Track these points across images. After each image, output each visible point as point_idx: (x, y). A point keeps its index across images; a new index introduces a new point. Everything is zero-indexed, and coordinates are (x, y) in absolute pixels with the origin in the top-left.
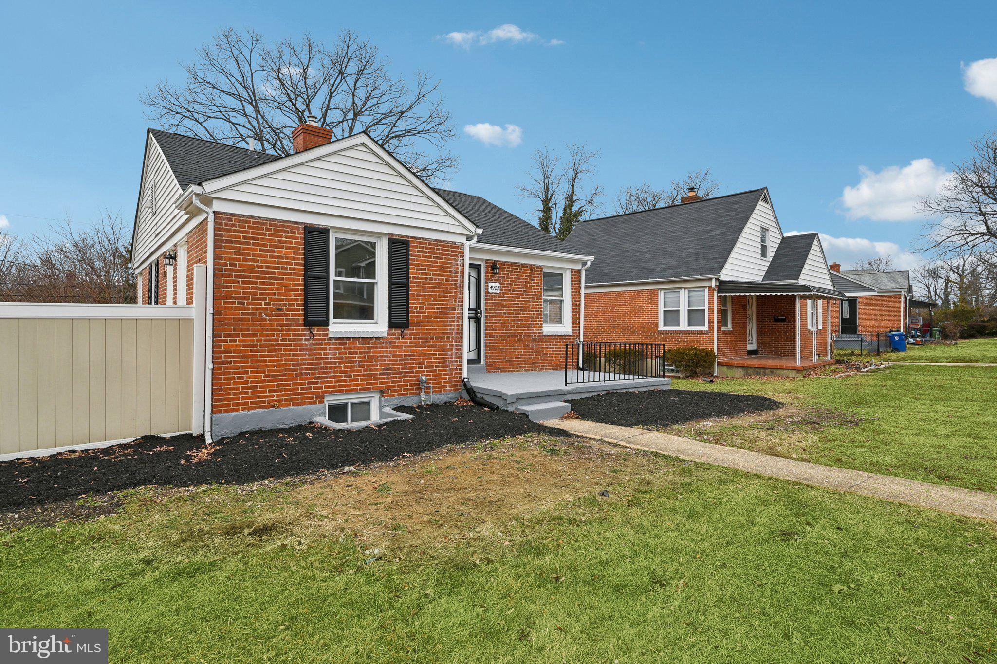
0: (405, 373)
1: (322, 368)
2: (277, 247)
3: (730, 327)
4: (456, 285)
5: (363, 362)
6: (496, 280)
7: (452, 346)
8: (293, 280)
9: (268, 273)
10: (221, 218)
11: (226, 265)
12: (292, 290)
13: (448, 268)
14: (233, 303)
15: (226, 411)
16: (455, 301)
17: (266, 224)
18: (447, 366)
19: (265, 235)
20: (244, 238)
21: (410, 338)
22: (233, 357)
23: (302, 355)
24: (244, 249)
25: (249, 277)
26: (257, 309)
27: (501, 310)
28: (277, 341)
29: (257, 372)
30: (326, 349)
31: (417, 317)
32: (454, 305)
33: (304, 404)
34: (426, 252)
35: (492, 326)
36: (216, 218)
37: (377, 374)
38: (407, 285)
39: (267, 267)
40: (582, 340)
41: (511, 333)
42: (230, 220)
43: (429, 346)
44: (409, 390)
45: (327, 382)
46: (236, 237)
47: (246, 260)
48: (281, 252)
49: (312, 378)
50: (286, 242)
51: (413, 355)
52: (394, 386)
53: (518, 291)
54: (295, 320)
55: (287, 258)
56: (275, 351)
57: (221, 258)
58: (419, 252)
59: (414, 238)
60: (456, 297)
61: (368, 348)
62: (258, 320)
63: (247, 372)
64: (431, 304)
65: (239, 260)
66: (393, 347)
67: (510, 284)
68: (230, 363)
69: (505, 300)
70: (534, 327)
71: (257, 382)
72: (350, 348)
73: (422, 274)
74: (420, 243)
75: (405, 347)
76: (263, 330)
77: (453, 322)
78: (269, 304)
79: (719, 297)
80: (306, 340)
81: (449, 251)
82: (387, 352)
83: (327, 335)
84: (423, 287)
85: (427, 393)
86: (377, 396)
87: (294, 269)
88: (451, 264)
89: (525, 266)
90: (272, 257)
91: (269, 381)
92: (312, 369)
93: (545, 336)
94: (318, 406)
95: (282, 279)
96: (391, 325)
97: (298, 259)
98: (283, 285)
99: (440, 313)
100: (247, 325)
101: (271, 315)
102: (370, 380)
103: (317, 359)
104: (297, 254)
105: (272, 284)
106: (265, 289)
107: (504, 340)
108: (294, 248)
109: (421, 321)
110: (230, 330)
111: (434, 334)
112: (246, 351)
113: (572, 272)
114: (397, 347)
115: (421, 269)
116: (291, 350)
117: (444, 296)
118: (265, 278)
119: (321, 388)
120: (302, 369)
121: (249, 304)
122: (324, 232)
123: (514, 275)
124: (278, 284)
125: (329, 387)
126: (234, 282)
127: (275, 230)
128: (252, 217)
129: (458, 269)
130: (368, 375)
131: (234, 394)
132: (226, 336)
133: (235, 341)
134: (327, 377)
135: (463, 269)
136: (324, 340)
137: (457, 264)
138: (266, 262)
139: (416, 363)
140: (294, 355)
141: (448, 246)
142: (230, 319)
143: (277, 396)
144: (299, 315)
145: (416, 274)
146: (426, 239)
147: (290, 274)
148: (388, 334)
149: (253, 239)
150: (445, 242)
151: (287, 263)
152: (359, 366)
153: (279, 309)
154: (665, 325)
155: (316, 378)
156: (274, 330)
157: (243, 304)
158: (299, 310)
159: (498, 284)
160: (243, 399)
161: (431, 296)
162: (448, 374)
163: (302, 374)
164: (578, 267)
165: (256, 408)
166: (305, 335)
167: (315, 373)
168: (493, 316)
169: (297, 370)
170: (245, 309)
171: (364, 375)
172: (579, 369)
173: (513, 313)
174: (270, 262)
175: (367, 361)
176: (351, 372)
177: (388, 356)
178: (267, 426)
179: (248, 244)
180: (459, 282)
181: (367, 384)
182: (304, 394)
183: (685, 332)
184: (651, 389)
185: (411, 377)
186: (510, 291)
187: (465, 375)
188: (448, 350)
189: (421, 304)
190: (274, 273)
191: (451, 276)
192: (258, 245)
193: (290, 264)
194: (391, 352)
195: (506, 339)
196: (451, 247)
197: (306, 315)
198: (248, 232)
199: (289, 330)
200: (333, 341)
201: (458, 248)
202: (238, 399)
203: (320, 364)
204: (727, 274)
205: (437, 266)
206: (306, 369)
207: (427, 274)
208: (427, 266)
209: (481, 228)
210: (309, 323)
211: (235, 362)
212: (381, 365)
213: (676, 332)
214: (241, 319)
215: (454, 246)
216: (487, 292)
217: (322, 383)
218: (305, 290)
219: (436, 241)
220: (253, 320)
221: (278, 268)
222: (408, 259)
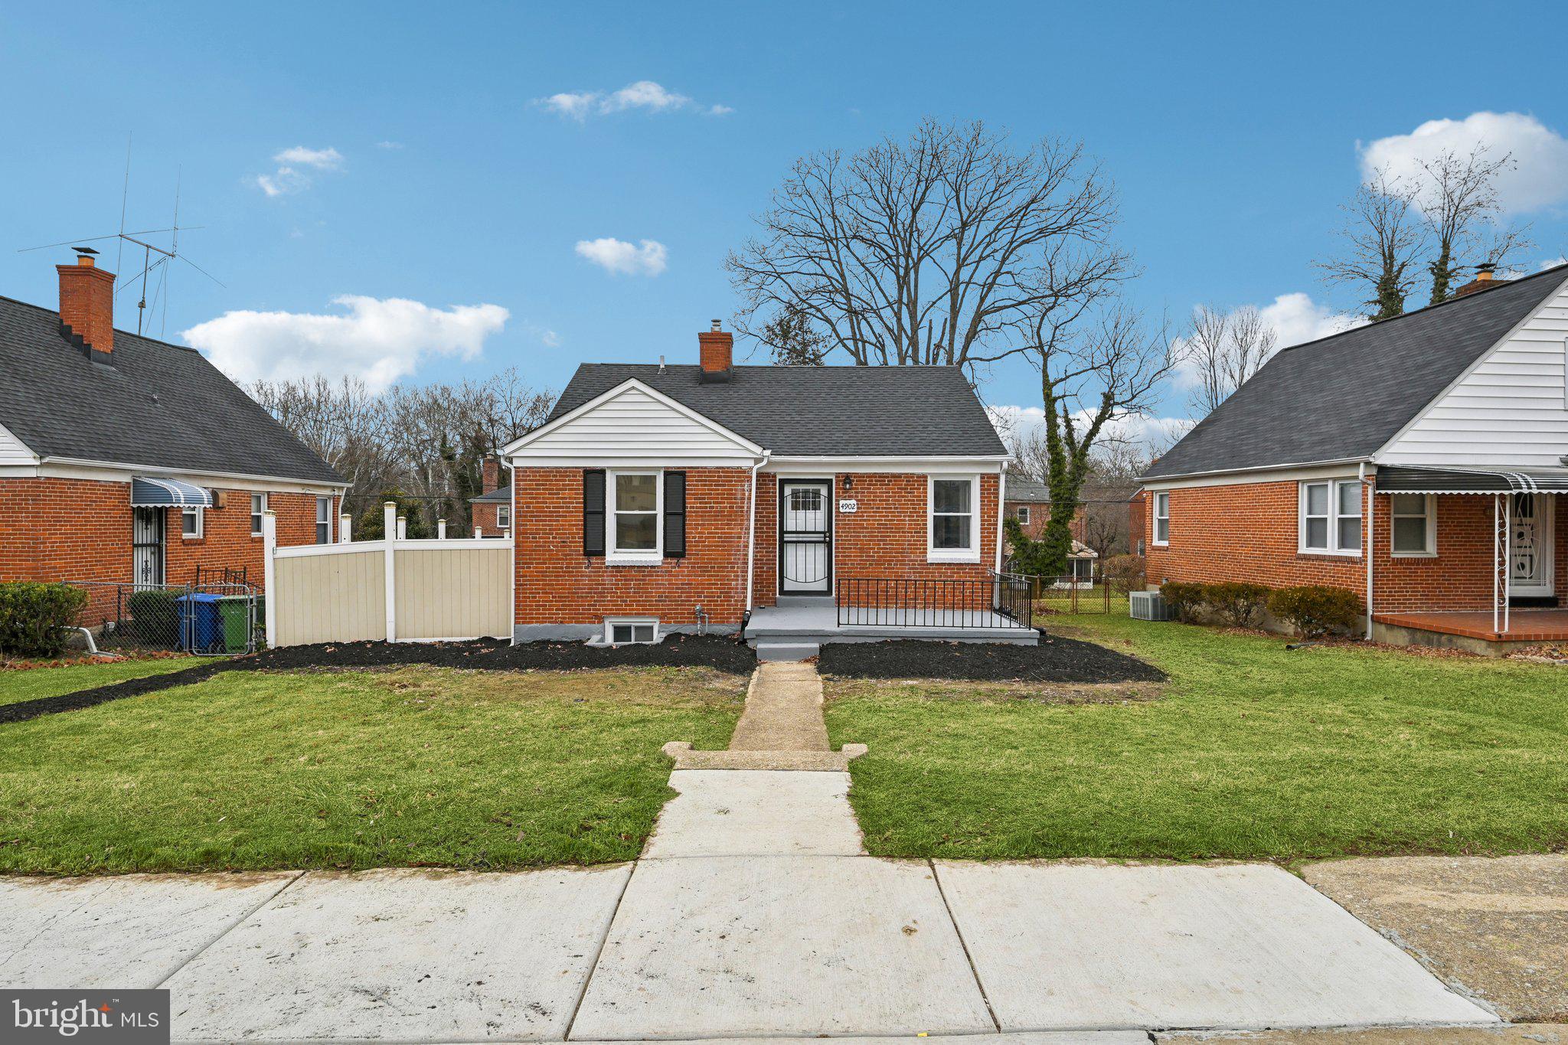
0: (682, 601)
1: (600, 593)
2: (561, 489)
3: (1431, 549)
4: (742, 512)
5: (638, 588)
6: (852, 496)
7: (738, 576)
8: (575, 516)
9: (555, 512)
10: (519, 472)
11: (523, 507)
12: (574, 525)
13: (732, 494)
14: (528, 538)
15: (523, 623)
16: (741, 529)
17: (553, 472)
18: (732, 597)
19: (552, 480)
20: (536, 485)
21: (688, 567)
22: (529, 580)
23: (582, 580)
24: (536, 494)
25: (540, 516)
26: (546, 542)
27: (859, 532)
28: (562, 568)
29: (546, 593)
30: (603, 576)
31: (695, 546)
32: (740, 533)
33: (585, 623)
34: (706, 481)
35: (844, 552)
36: (516, 472)
37: (652, 601)
38: (683, 515)
39: (554, 507)
40: (998, 570)
41: (874, 560)
42: (526, 472)
43: (709, 576)
44: (686, 618)
45: (604, 605)
46: (530, 485)
47: (538, 503)
48: (565, 494)
49: (591, 601)
50: (568, 485)
51: (691, 584)
52: (671, 614)
53: (885, 508)
54: (576, 551)
55: (570, 498)
56: (561, 576)
57: (519, 503)
58: (696, 481)
59: (689, 468)
60: (742, 525)
61: (643, 576)
62: (547, 551)
63: (539, 593)
64: (711, 533)
65: (532, 503)
66: (669, 575)
67: (873, 500)
68: (526, 585)
69: (865, 520)
70: (911, 553)
71: (546, 601)
72: (625, 576)
73: (700, 503)
74: (698, 472)
75: (682, 576)
76: (550, 559)
77: (739, 551)
78: (556, 538)
79: (1376, 497)
80: (586, 568)
81: (734, 477)
82: (662, 580)
83: (604, 563)
84: (702, 516)
85: (703, 622)
86: (658, 621)
87: (575, 507)
88: (736, 490)
89: (897, 476)
90: (557, 498)
91: (556, 601)
92: (591, 593)
93: (932, 564)
94: (597, 625)
95: (566, 516)
96: (666, 555)
97: (579, 498)
99: (722, 542)
101: (557, 546)
102: (645, 605)
103: (596, 584)
104: (577, 494)
105: (558, 521)
106: (552, 525)
107: (863, 568)
108: (576, 489)
109: (701, 550)
110: (526, 559)
111: (715, 563)
112: (538, 576)
113: (982, 478)
114: (674, 575)
115: (700, 499)
116: (573, 576)
117: (728, 524)
118: (552, 516)
119: (599, 610)
120: (582, 593)
121: (540, 538)
122: (602, 472)
123: (879, 489)
124: (562, 521)
125: (606, 610)
126: (529, 521)
127: (561, 476)
128: (542, 468)
129: (744, 494)
130: (643, 601)
131: (530, 610)
132: (523, 563)
133: (531, 567)
134: (604, 601)
135: (750, 494)
136: (602, 568)
137: (744, 490)
138: (553, 503)
139: (695, 593)
140: (575, 580)
141: (732, 472)
142: (526, 550)
143: (562, 614)
144: (580, 546)
145: (694, 503)
146: (706, 468)
147: (572, 512)
148: (663, 563)
149: (543, 485)
150: (728, 468)
151: (569, 503)
152: (634, 593)
153: (564, 542)
154: (1310, 544)
155: (595, 601)
156: (560, 559)
157: (536, 538)
158: (580, 542)
159: (853, 502)
160: (536, 614)
161: (712, 525)
162: (732, 605)
163: (582, 597)
164: (996, 470)
165: (545, 622)
166: (585, 563)
167: (594, 597)
168: (846, 540)
169: (578, 593)
170: (537, 542)
171: (639, 601)
173: (877, 536)
174: (556, 503)
175: (641, 588)
176: (627, 597)
177: (663, 584)
178: (555, 638)
179: (539, 489)
180: (745, 509)
181: (643, 610)
182: (585, 614)
183: (1334, 559)
184: (991, 641)
185: (688, 605)
186: (873, 508)
187: (749, 608)
188: (733, 580)
189: (699, 533)
190: (559, 512)
191: (735, 503)
192: (547, 490)
193: (573, 503)
194: (666, 580)
195: (867, 568)
196: (736, 472)
197: (585, 547)
198: (539, 480)
199: (572, 559)
200: (610, 569)
201: (745, 473)
202: (532, 614)
203: (598, 589)
205: (718, 494)
206: (586, 593)
207: (706, 503)
208: (706, 494)
209: (768, 449)
210: (588, 554)
211: (530, 585)
212: (656, 592)
214: (534, 551)
215: (740, 471)
216: (838, 512)
217: (599, 605)
218: (585, 525)
219: (717, 468)
220: (543, 551)
221: (562, 507)
222: (684, 489)
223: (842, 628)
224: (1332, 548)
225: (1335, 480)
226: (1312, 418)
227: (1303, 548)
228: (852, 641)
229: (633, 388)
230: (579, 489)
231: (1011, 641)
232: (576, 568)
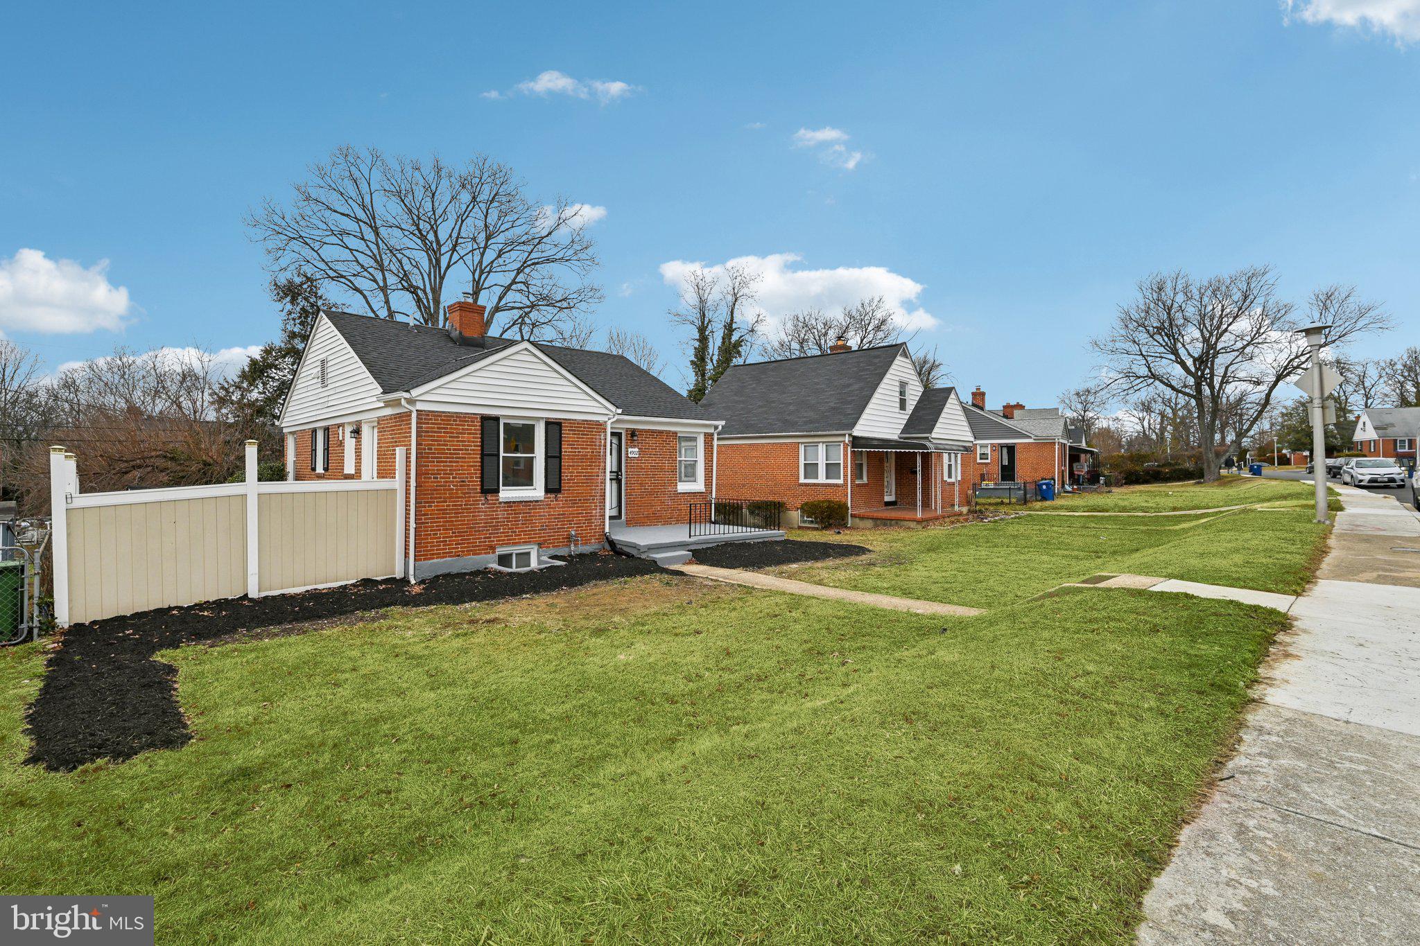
0: (558, 528)
1: (494, 526)
2: (461, 433)
3: (865, 480)
4: (599, 454)
5: (525, 520)
6: (635, 446)
7: (596, 506)
8: (473, 458)
9: (455, 454)
10: (421, 415)
11: (425, 449)
12: (472, 466)
13: (593, 442)
14: (430, 478)
15: (425, 559)
17: (453, 417)
18: (592, 523)
19: (453, 424)
20: (438, 428)
21: (562, 501)
22: (430, 518)
23: (479, 516)
24: (438, 436)
25: (441, 458)
26: (447, 482)
27: (640, 472)
28: (461, 505)
29: (447, 529)
30: (497, 511)
31: (568, 483)
32: (598, 469)
33: (481, 553)
34: (575, 430)
35: (631, 487)
36: (418, 415)
37: (536, 530)
38: (560, 457)
39: (454, 449)
40: (714, 496)
41: (648, 492)
42: (428, 415)
43: (577, 507)
44: (561, 542)
45: (498, 537)
46: (432, 428)
47: (439, 445)
48: (464, 437)
49: (487, 534)
50: (468, 429)
51: (565, 514)
52: (550, 540)
53: (655, 455)
54: (474, 489)
55: (469, 442)
56: (460, 513)
57: (421, 445)
58: (569, 430)
59: (566, 419)
60: (599, 466)
61: (529, 509)
62: (448, 490)
63: (440, 530)
64: (579, 472)
65: (434, 445)
66: (549, 508)
67: (648, 449)
68: (428, 523)
69: (643, 463)
70: (669, 486)
71: (447, 537)
72: (515, 510)
73: (572, 448)
74: (570, 423)
75: (558, 508)
76: (451, 498)
77: (597, 486)
78: (455, 478)
79: (853, 452)
80: (483, 504)
81: (594, 428)
82: (544, 512)
83: (498, 500)
84: (572, 459)
85: (576, 545)
86: (536, 547)
87: (474, 450)
88: (595, 438)
89: (661, 432)
90: (458, 441)
91: (456, 537)
92: (486, 526)
93: (680, 493)
94: (491, 555)
95: (465, 458)
96: (547, 490)
97: (477, 442)
98: (465, 462)
99: (587, 479)
100: (440, 494)
101: (457, 486)
102: (531, 534)
103: (491, 519)
104: (476, 438)
105: (458, 462)
106: (452, 466)
107: (642, 498)
108: (473, 434)
109: (571, 487)
110: (428, 498)
111: (582, 497)
112: (439, 514)
113: (705, 435)
114: (552, 508)
115: (571, 445)
116: (471, 513)
117: (590, 466)
118: (453, 458)
119: (493, 541)
120: (479, 527)
121: (441, 478)
122: (496, 419)
123: (651, 441)
124: (462, 462)
125: (499, 541)
126: (430, 462)
127: (460, 421)
128: (444, 412)
129: (601, 442)
130: (529, 531)
131: (431, 547)
132: (425, 502)
133: (431, 506)
134: (498, 533)
135: (605, 443)
136: (496, 504)
137: (600, 439)
138: (453, 445)
139: (567, 521)
140: (473, 516)
141: (593, 425)
142: (428, 490)
143: (461, 548)
144: (477, 485)
145: (567, 448)
146: (575, 420)
147: (470, 454)
148: (545, 498)
149: (445, 428)
150: (590, 421)
151: (468, 446)
152: (523, 524)
153: (462, 481)
154: (805, 478)
155: (490, 534)
156: (459, 497)
157: (437, 478)
158: (477, 481)
159: (636, 450)
160: (437, 550)
161: (580, 466)
163: (479, 531)
164: (712, 430)
165: (446, 557)
166: (481, 500)
167: (489, 530)
168: (632, 478)
169: (475, 527)
170: (438, 482)
171: (526, 531)
172: (711, 522)
173: (650, 475)
174: (456, 445)
175: (528, 520)
176: (516, 528)
177: (544, 516)
178: (454, 571)
179: (441, 432)
180: (602, 450)
182: (481, 546)
183: (823, 485)
185: (563, 532)
186: (647, 454)
187: (607, 530)
188: (593, 509)
189: (570, 473)
190: (459, 454)
191: (596, 449)
192: (448, 433)
193: (471, 446)
194: (547, 512)
195: (644, 498)
196: (596, 425)
197: (482, 485)
198: (440, 424)
199: (470, 497)
200: (503, 505)
201: (601, 425)
202: (433, 550)
203: (493, 522)
204: (860, 430)
205: (584, 442)
206: (482, 527)
207: (575, 448)
208: (576, 441)
209: (619, 408)
210: (485, 491)
211: (431, 523)
212: (539, 523)
213: (814, 485)
214: (437, 490)
215: (598, 424)
216: (627, 457)
217: (494, 537)
218: (482, 466)
219: (583, 421)
220: (444, 490)
221: (462, 450)
222: (561, 437)
223: (693, 539)
224: (822, 479)
225: (823, 442)
226: (791, 408)
227: (802, 480)
229: (526, 349)
230: (477, 434)
232: (474, 504)
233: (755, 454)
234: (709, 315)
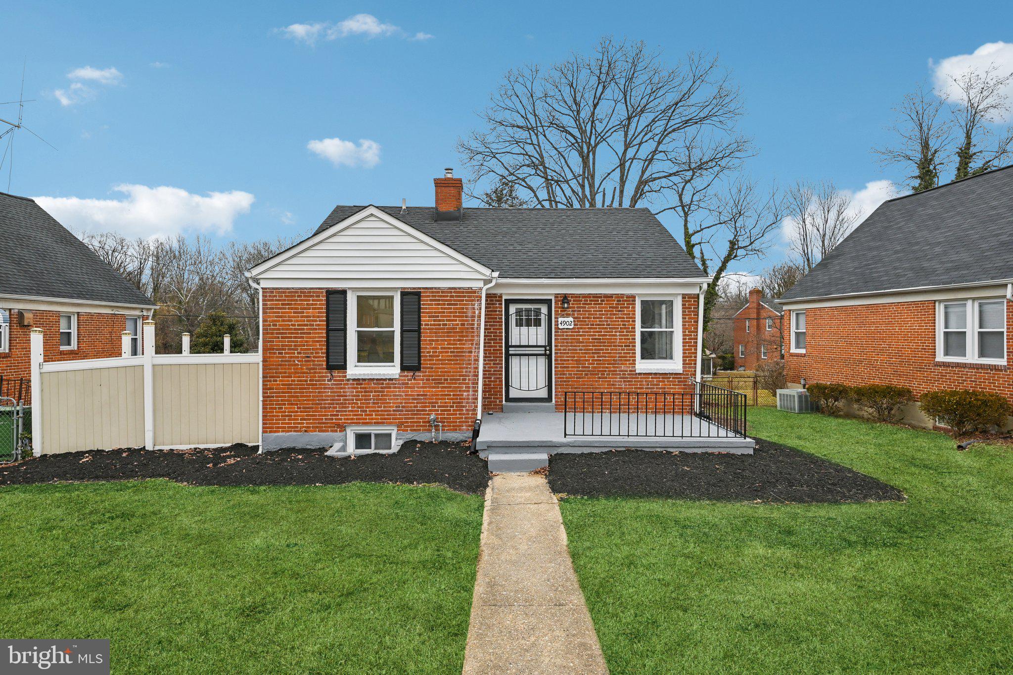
0: (418, 411)
1: (342, 403)
2: (306, 309)
4: (473, 328)
5: (377, 399)
6: (569, 315)
7: (469, 387)
8: (318, 333)
9: (300, 329)
10: (266, 292)
11: (270, 325)
12: (317, 341)
13: (463, 313)
14: (275, 353)
15: (271, 432)
16: (472, 344)
17: (297, 292)
18: (463, 407)
19: (297, 300)
20: (283, 305)
21: (423, 380)
22: (275, 392)
23: (325, 392)
24: (282, 313)
25: (286, 333)
26: (291, 357)
27: (575, 346)
28: (306, 381)
29: (292, 404)
30: (345, 388)
31: (430, 360)
32: (471, 348)
33: (327, 431)
34: (439, 300)
35: (563, 364)
36: (263, 292)
37: (390, 411)
38: (419, 331)
39: (299, 325)
40: (698, 379)
41: (589, 371)
42: (272, 292)
43: (443, 387)
44: (421, 426)
45: (346, 415)
46: (276, 304)
47: (283, 321)
48: (309, 313)
49: (333, 411)
50: (312, 304)
51: (426, 395)
52: (407, 422)
53: (599, 325)
54: (320, 365)
55: (314, 317)
56: (305, 389)
57: (266, 321)
58: (431, 300)
59: (426, 288)
60: (472, 340)
61: (382, 388)
62: (292, 365)
63: (285, 404)
64: (445, 348)
65: (279, 321)
66: (406, 388)
67: (588, 318)
68: (273, 397)
69: (581, 335)
70: (622, 364)
71: (292, 412)
72: (365, 388)
73: (434, 321)
74: (433, 292)
75: (418, 388)
76: (296, 373)
77: (470, 364)
78: (300, 353)
80: (328, 381)
81: (464, 296)
82: (399, 391)
83: (346, 376)
84: (436, 333)
85: (437, 430)
86: (396, 429)
87: (319, 325)
88: (467, 309)
89: (609, 297)
90: (302, 317)
91: (301, 412)
92: (333, 404)
93: (640, 374)
94: (339, 434)
95: (310, 333)
96: (403, 368)
97: (322, 317)
98: (310, 338)
99: (454, 356)
100: (285, 369)
101: (302, 361)
102: (383, 415)
103: (338, 396)
104: (320, 313)
105: (302, 337)
106: (297, 342)
107: (580, 378)
108: (319, 308)
109: (435, 364)
110: (273, 373)
111: (448, 376)
112: (284, 389)
113: (683, 298)
114: (410, 388)
115: (434, 317)
116: (317, 388)
117: (459, 340)
118: (297, 333)
119: (341, 419)
120: (325, 404)
121: (286, 353)
122: (343, 292)
123: (593, 308)
124: (307, 337)
125: (348, 419)
126: (275, 338)
127: (305, 296)
128: (288, 289)
129: (475, 313)
130: (382, 411)
131: (276, 420)
132: (270, 377)
133: (276, 381)
134: (346, 411)
135: (480, 313)
136: (343, 381)
137: (474, 309)
138: (297, 321)
139: (429, 403)
140: (319, 392)
141: (463, 292)
142: (273, 365)
143: (307, 423)
144: (323, 361)
145: (428, 321)
146: (439, 288)
147: (316, 329)
148: (400, 376)
149: (288, 304)
150: (460, 288)
151: (313, 321)
152: (374, 403)
153: (307, 357)
154: (946, 353)
155: (337, 411)
156: (304, 373)
157: (281, 353)
158: (323, 357)
159: (570, 319)
160: (282, 423)
161: (446, 340)
162: (464, 414)
163: (325, 408)
164: (696, 291)
165: (291, 431)
166: (328, 377)
167: (336, 408)
168: (564, 353)
169: (321, 404)
170: (283, 357)
171: (378, 411)
173: (592, 350)
174: (301, 321)
175: (381, 399)
176: (366, 407)
177: (400, 395)
178: (299, 446)
179: (285, 309)
180: (476, 326)
181: (381, 419)
182: (328, 423)
183: (974, 366)
184: (710, 451)
185: (424, 414)
186: (588, 325)
187: (479, 417)
188: (464, 391)
189: (433, 348)
190: (304, 329)
191: (467, 321)
192: (292, 309)
193: (316, 321)
194: (403, 392)
195: (582, 378)
196: (467, 292)
197: (328, 361)
198: (285, 300)
199: (315, 373)
200: (351, 382)
201: (475, 292)
202: (279, 424)
203: (340, 400)
205: (451, 312)
206: (329, 404)
207: (440, 321)
208: (439, 313)
209: (497, 270)
210: (330, 368)
211: (276, 397)
212: (393, 403)
213: (960, 365)
214: (281, 365)
215: (471, 291)
216: (557, 328)
217: (341, 415)
218: (328, 341)
219: (450, 288)
220: (289, 365)
221: (307, 325)
222: (419, 308)
223: (569, 439)
224: (972, 356)
225: (975, 299)
226: (938, 249)
227: (940, 357)
228: (578, 451)
229: (372, 215)
230: (322, 308)
231: (728, 450)
232: (319, 381)
233: (873, 318)
234: (933, 144)
